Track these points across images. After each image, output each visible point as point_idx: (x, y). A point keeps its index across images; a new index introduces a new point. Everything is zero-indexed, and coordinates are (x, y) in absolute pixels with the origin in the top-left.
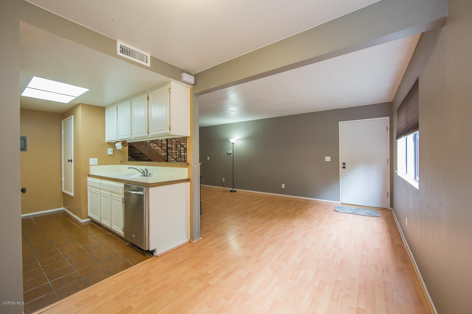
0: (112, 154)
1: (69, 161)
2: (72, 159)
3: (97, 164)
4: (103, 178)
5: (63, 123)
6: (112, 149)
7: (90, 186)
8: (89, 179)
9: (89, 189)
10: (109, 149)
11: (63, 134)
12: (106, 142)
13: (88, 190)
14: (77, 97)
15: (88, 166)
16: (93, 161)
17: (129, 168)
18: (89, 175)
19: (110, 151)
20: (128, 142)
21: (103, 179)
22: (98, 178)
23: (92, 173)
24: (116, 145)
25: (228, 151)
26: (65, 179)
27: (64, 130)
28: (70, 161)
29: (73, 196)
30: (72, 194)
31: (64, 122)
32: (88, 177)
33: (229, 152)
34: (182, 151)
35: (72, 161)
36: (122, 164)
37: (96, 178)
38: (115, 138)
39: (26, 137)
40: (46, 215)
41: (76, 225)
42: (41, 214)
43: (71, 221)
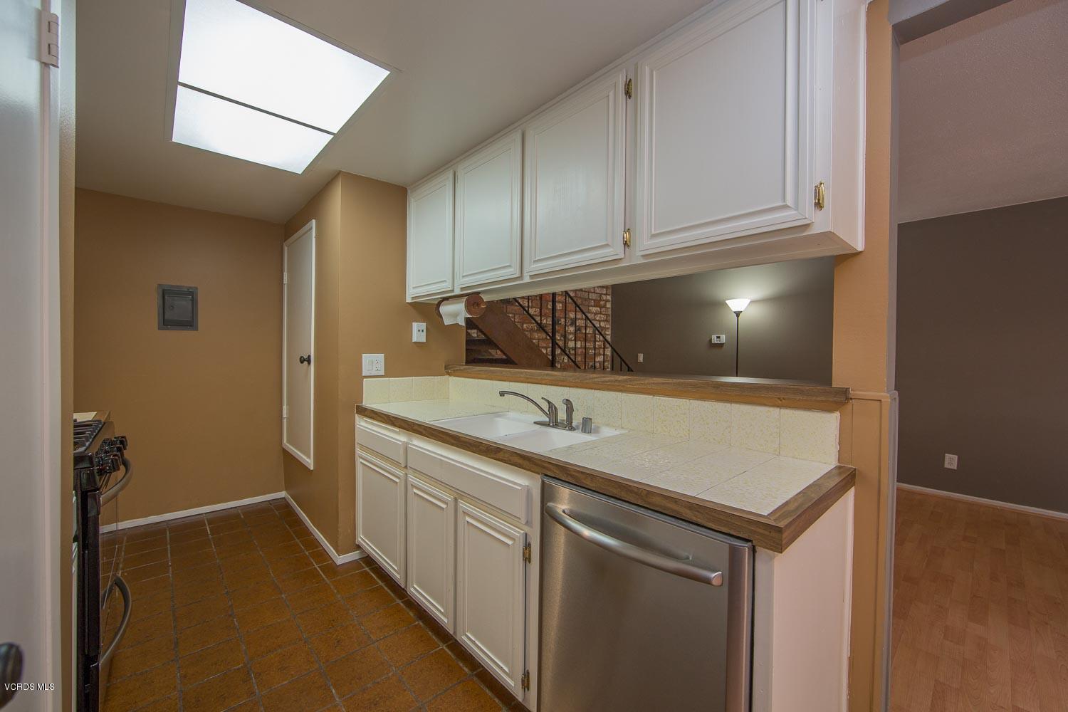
0: (424, 340)
1: (302, 362)
2: (309, 356)
3: (383, 374)
4: (416, 427)
5: (286, 249)
6: (423, 326)
7: (363, 447)
8: (362, 424)
9: (361, 457)
10: (415, 325)
11: (285, 282)
12: (409, 300)
13: (359, 461)
14: (335, 132)
15: (357, 378)
16: (373, 362)
17: (502, 394)
18: (364, 412)
19: (418, 332)
20: (486, 298)
21: (420, 433)
22: (395, 425)
23: (369, 402)
24: (444, 309)
25: (714, 337)
26: (290, 411)
27: (288, 272)
28: (304, 360)
29: (312, 468)
30: (309, 462)
31: (288, 247)
32: (356, 415)
33: (715, 340)
34: (571, 336)
35: (309, 362)
36: (449, 374)
37: (386, 423)
38: (446, 286)
39: (197, 288)
40: (242, 517)
41: (324, 576)
42: (231, 508)
43: (307, 553)
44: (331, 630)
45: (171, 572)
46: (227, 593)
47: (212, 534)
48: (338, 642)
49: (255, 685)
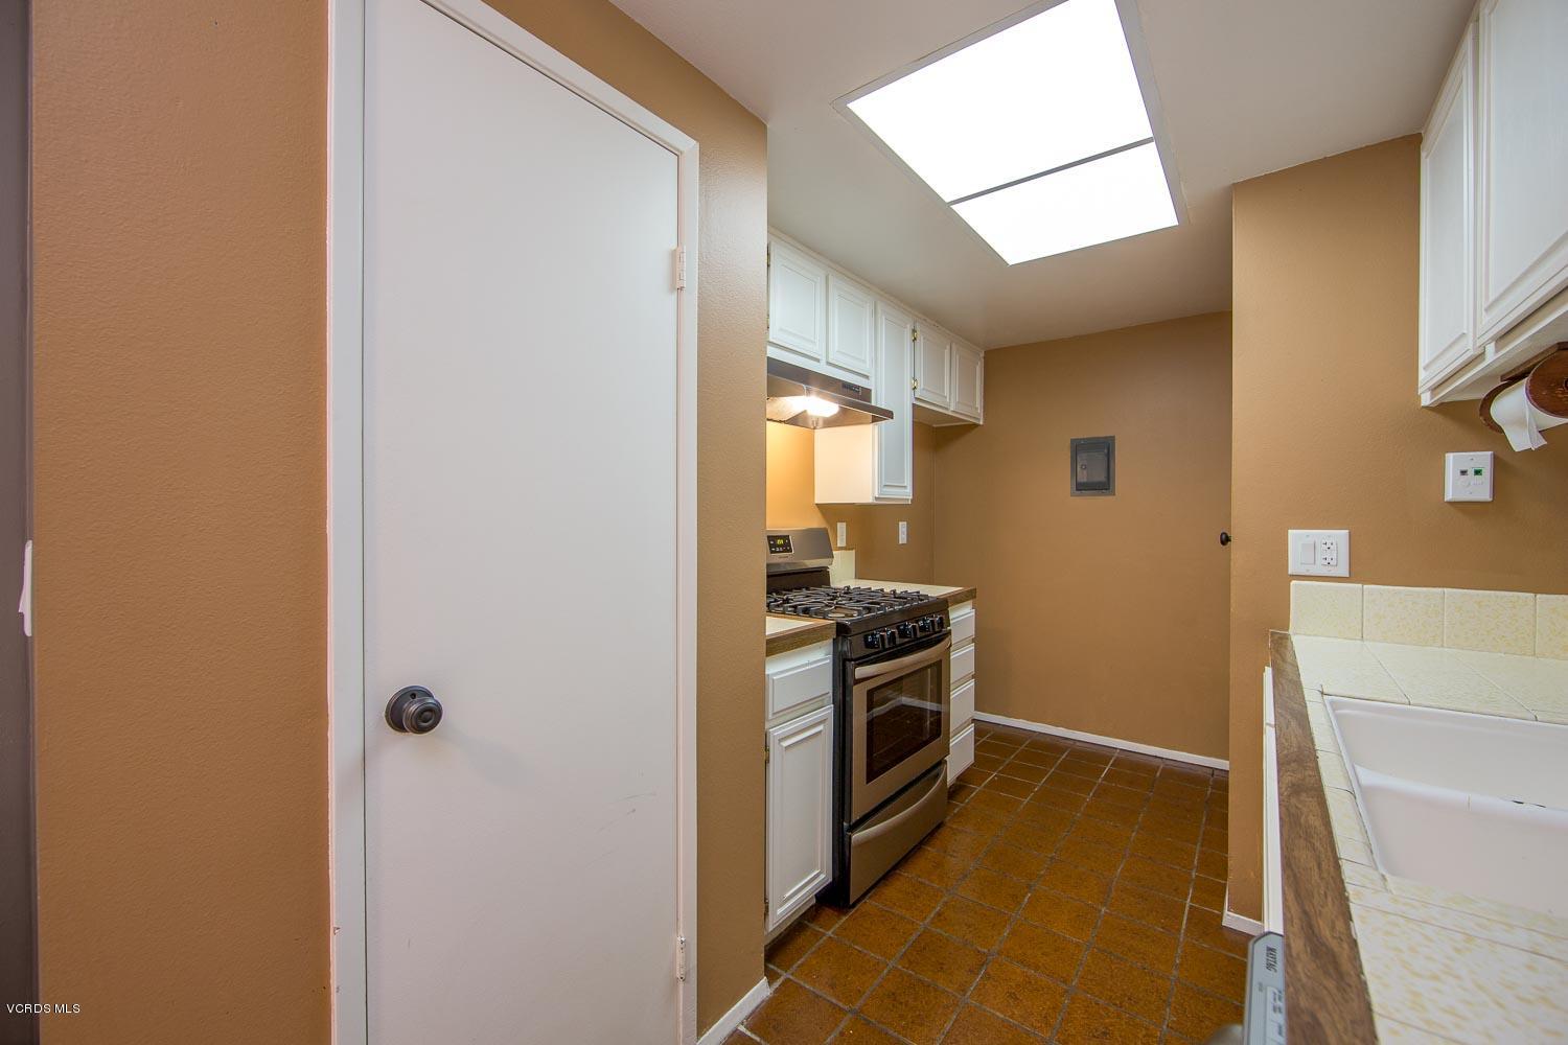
0: (1484, 496)
1: (1225, 544)
3: (1344, 571)
6: (1481, 459)
10: (1451, 459)
12: (1426, 400)
16: (1316, 547)
19: (1460, 477)
24: (1499, 410)
28: (1227, 540)
39: (1115, 438)
40: (1158, 774)
41: (1184, 927)
42: (1156, 757)
43: (1194, 874)
44: (1112, 1009)
45: (1027, 800)
46: (1052, 858)
47: (1105, 779)
48: (1104, 1033)
49: (975, 985)
